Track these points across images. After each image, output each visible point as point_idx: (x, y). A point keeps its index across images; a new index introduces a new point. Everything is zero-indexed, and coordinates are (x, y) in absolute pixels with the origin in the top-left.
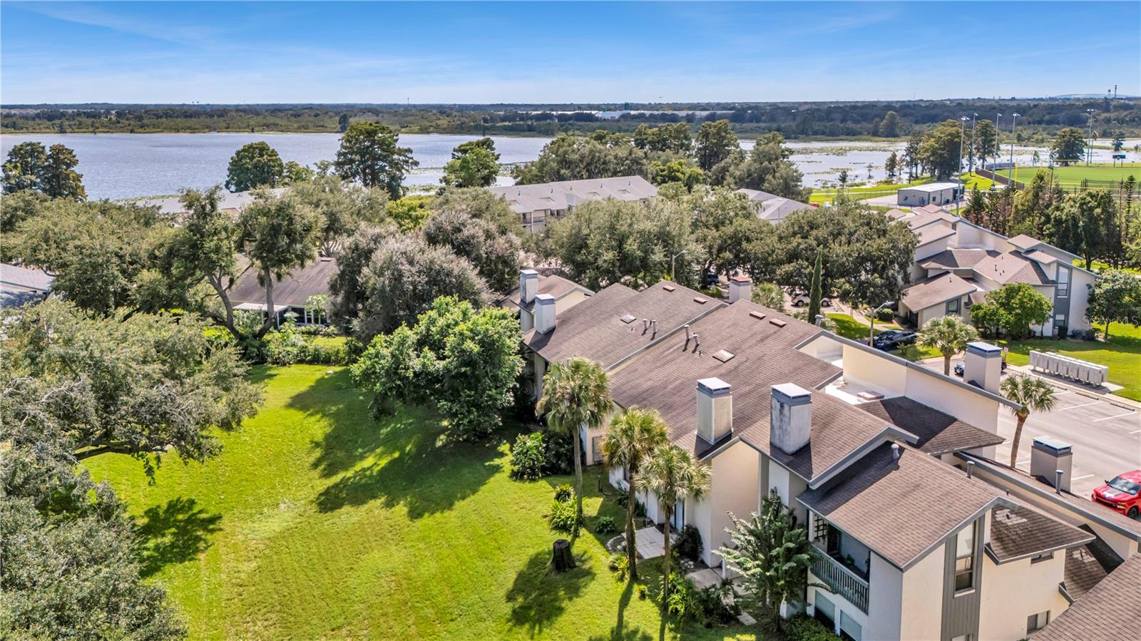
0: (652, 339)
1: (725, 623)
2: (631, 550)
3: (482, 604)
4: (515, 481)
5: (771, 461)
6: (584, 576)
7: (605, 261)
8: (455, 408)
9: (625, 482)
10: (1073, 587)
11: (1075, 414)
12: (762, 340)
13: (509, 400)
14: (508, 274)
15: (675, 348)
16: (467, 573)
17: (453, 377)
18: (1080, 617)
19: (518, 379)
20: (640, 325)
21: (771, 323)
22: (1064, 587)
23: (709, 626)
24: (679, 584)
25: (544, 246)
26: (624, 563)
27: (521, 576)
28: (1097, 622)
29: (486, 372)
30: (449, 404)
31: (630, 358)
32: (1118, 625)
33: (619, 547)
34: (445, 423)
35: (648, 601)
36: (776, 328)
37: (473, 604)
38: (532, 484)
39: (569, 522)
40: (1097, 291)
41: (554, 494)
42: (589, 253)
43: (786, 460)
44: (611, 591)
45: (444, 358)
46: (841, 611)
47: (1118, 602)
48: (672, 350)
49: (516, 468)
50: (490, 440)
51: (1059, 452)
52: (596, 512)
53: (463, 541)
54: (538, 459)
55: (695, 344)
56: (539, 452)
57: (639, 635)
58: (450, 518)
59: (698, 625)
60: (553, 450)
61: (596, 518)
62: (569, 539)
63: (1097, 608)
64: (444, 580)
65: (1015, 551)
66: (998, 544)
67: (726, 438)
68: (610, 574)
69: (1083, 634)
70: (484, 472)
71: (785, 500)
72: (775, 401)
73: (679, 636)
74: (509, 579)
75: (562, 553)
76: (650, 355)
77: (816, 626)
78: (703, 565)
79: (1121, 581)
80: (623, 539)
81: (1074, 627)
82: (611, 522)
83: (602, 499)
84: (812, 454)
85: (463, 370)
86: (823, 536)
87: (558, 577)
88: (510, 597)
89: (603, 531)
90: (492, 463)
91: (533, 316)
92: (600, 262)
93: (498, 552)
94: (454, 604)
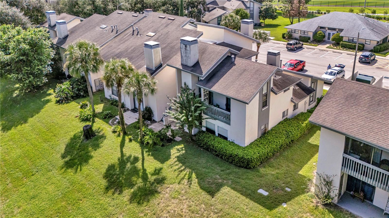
0: (117, 33)
1: (169, 143)
2: (122, 122)
3: (49, 163)
4: (59, 105)
5: (182, 71)
6: (100, 139)
7: (88, 10)
8: (20, 76)
9: (113, 95)
10: (295, 98)
11: (264, 47)
12: (166, 26)
13: (49, 70)
14: (40, 16)
15: (128, 34)
16: (39, 150)
17: (16, 62)
18: (325, 106)
19: (52, 60)
20: (110, 29)
21: (169, 19)
22: (293, 99)
23: (163, 146)
24: (147, 131)
25: (57, 8)
26: (119, 128)
27: (67, 146)
28: (332, 106)
29: (35, 57)
30: (16, 75)
31: (107, 42)
32: (340, 106)
33: (115, 122)
34: (17, 86)
35: (133, 142)
36: (172, 21)
37: (44, 165)
38: (67, 105)
39: (89, 117)
40: (262, 9)
41: (80, 107)
42: (80, 7)
43: (190, 70)
44: (115, 142)
45: (10, 54)
46: (218, 126)
47: (337, 97)
48: (127, 36)
49: (58, 99)
50: (43, 90)
51: (277, 54)
52: (102, 110)
53: (34, 136)
54: (69, 93)
55: (137, 32)
56: (69, 89)
57: (132, 158)
58: (25, 127)
59: (158, 146)
60: (76, 88)
61: (102, 113)
62: (90, 124)
63: (330, 101)
64: (26, 157)
65: (281, 89)
66: (275, 87)
67: (160, 67)
68: (113, 135)
69: (329, 112)
70: (41, 103)
71: (190, 87)
72: (182, 45)
73: (150, 153)
74: (62, 148)
75: (88, 131)
76: (117, 39)
77: (208, 134)
78: (154, 121)
79: (335, 89)
80: (117, 119)
81: (324, 110)
82: (110, 113)
83: (103, 105)
84: (201, 65)
85: (21, 58)
86: (207, 98)
87: (88, 142)
88: (63, 157)
89: (106, 117)
90: (45, 99)
91: (56, 32)
92: (85, 10)
93: (55, 137)
94: (33, 167)
